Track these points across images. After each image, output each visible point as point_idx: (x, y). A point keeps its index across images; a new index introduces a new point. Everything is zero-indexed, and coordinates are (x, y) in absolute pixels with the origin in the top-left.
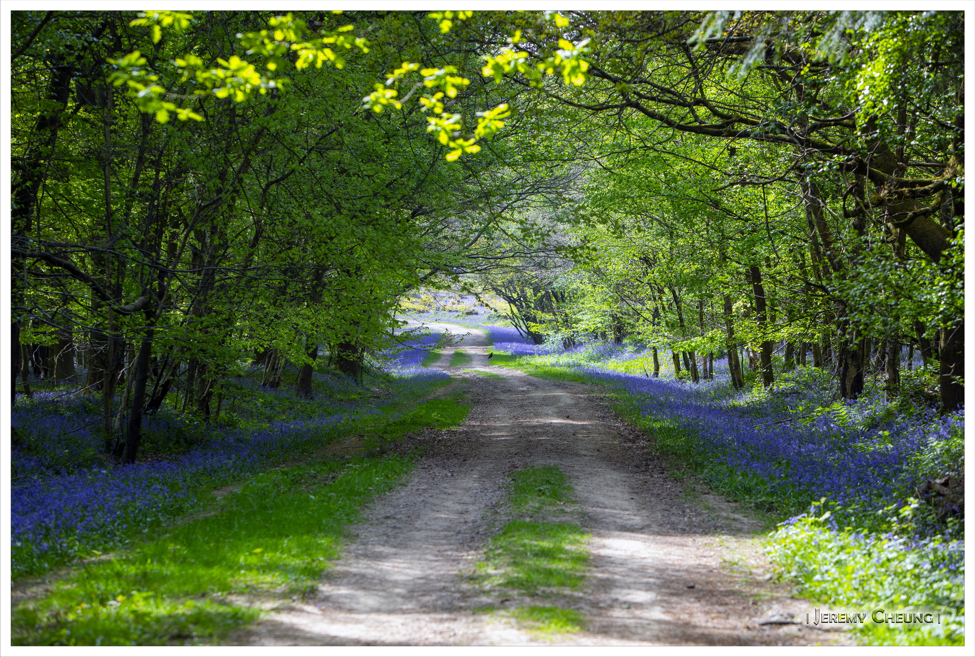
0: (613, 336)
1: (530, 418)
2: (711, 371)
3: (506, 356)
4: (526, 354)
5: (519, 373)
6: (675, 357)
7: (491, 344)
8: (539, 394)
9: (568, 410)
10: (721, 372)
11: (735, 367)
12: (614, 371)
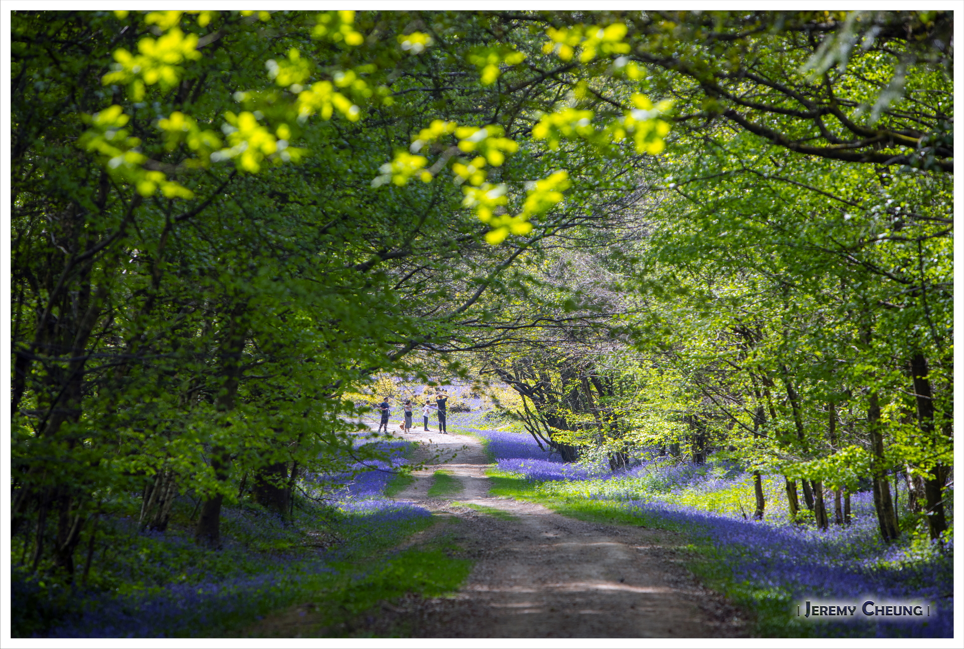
0: (690, 451)
1: (564, 581)
2: (848, 510)
3: (518, 481)
4: (551, 478)
5: (541, 509)
6: (791, 488)
7: (492, 461)
8: (573, 544)
9: (622, 570)
10: (862, 512)
11: (884, 506)
12: (691, 508)
